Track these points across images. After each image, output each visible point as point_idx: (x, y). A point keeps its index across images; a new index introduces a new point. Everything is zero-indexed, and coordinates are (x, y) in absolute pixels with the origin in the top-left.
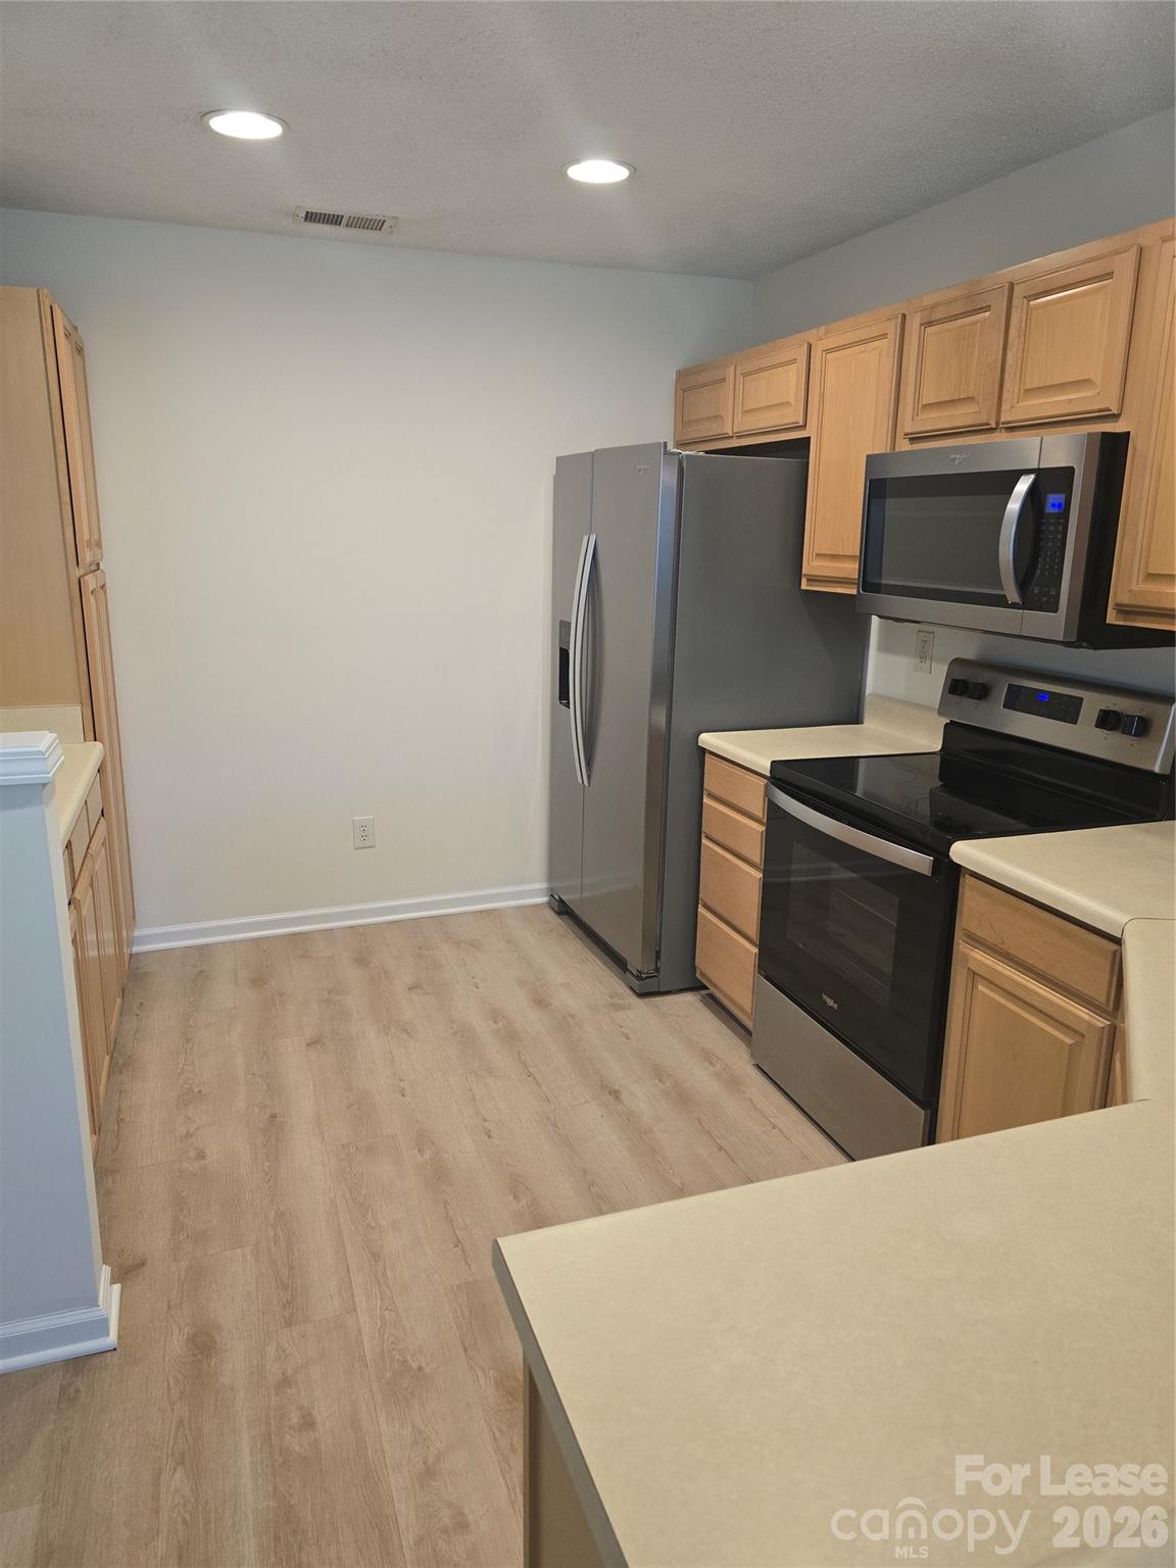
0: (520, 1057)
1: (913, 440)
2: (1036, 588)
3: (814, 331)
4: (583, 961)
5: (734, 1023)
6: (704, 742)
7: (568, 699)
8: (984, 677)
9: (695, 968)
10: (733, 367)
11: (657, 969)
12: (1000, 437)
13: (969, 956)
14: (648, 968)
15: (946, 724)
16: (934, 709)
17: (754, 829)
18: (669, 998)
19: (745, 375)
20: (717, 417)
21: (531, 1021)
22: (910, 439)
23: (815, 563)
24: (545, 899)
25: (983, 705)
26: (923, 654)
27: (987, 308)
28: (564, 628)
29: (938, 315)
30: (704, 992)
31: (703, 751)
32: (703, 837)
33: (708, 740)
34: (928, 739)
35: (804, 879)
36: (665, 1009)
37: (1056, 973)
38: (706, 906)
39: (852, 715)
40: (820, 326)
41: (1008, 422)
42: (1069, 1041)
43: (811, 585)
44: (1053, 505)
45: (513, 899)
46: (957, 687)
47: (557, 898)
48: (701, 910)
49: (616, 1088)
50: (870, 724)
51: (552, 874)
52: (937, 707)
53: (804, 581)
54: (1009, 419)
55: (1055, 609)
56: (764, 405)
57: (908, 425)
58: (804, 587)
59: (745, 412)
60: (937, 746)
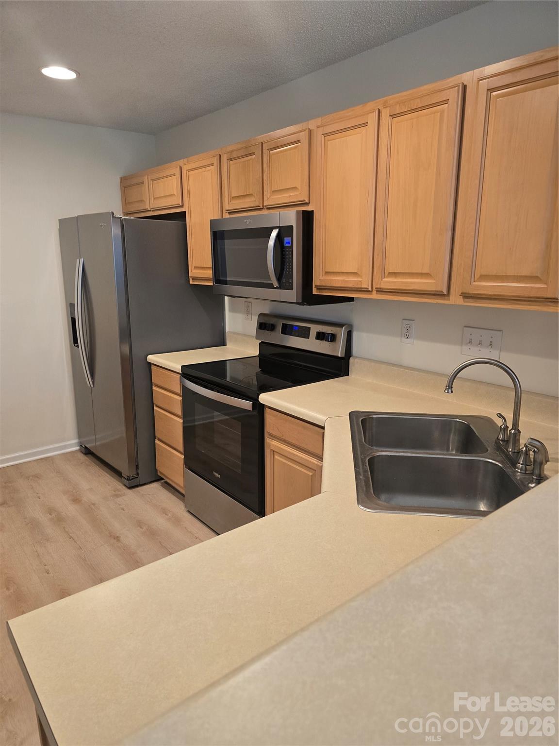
0: (65, 530)
1: (230, 213)
2: (284, 280)
3: (182, 160)
4: (99, 476)
5: (177, 493)
6: (150, 360)
7: (77, 343)
8: (272, 321)
9: (157, 470)
10: (146, 177)
11: (137, 474)
12: (265, 212)
13: (271, 444)
14: (132, 473)
15: (260, 343)
16: (254, 337)
17: (176, 399)
18: (145, 487)
19: (153, 180)
20: (142, 201)
21: (71, 510)
22: (229, 212)
23: (194, 271)
24: (78, 448)
25: (273, 333)
26: (248, 312)
27: (253, 154)
28: (71, 306)
29: (234, 156)
30: (162, 481)
31: (150, 364)
32: (154, 406)
33: (151, 358)
34: (253, 350)
35: (202, 422)
36: (143, 492)
37: (303, 446)
38: (159, 440)
39: (221, 342)
40: (184, 158)
41: (267, 206)
42: (311, 474)
43: (194, 282)
44: (287, 243)
45: (60, 450)
46: (263, 326)
47: (84, 446)
48: (157, 441)
49: (118, 535)
50: (229, 345)
51: (80, 435)
52: (255, 335)
53: (190, 279)
54: (267, 204)
55: (292, 289)
56: (163, 195)
57: (227, 207)
58: (191, 283)
59: (155, 199)
60: (257, 353)
